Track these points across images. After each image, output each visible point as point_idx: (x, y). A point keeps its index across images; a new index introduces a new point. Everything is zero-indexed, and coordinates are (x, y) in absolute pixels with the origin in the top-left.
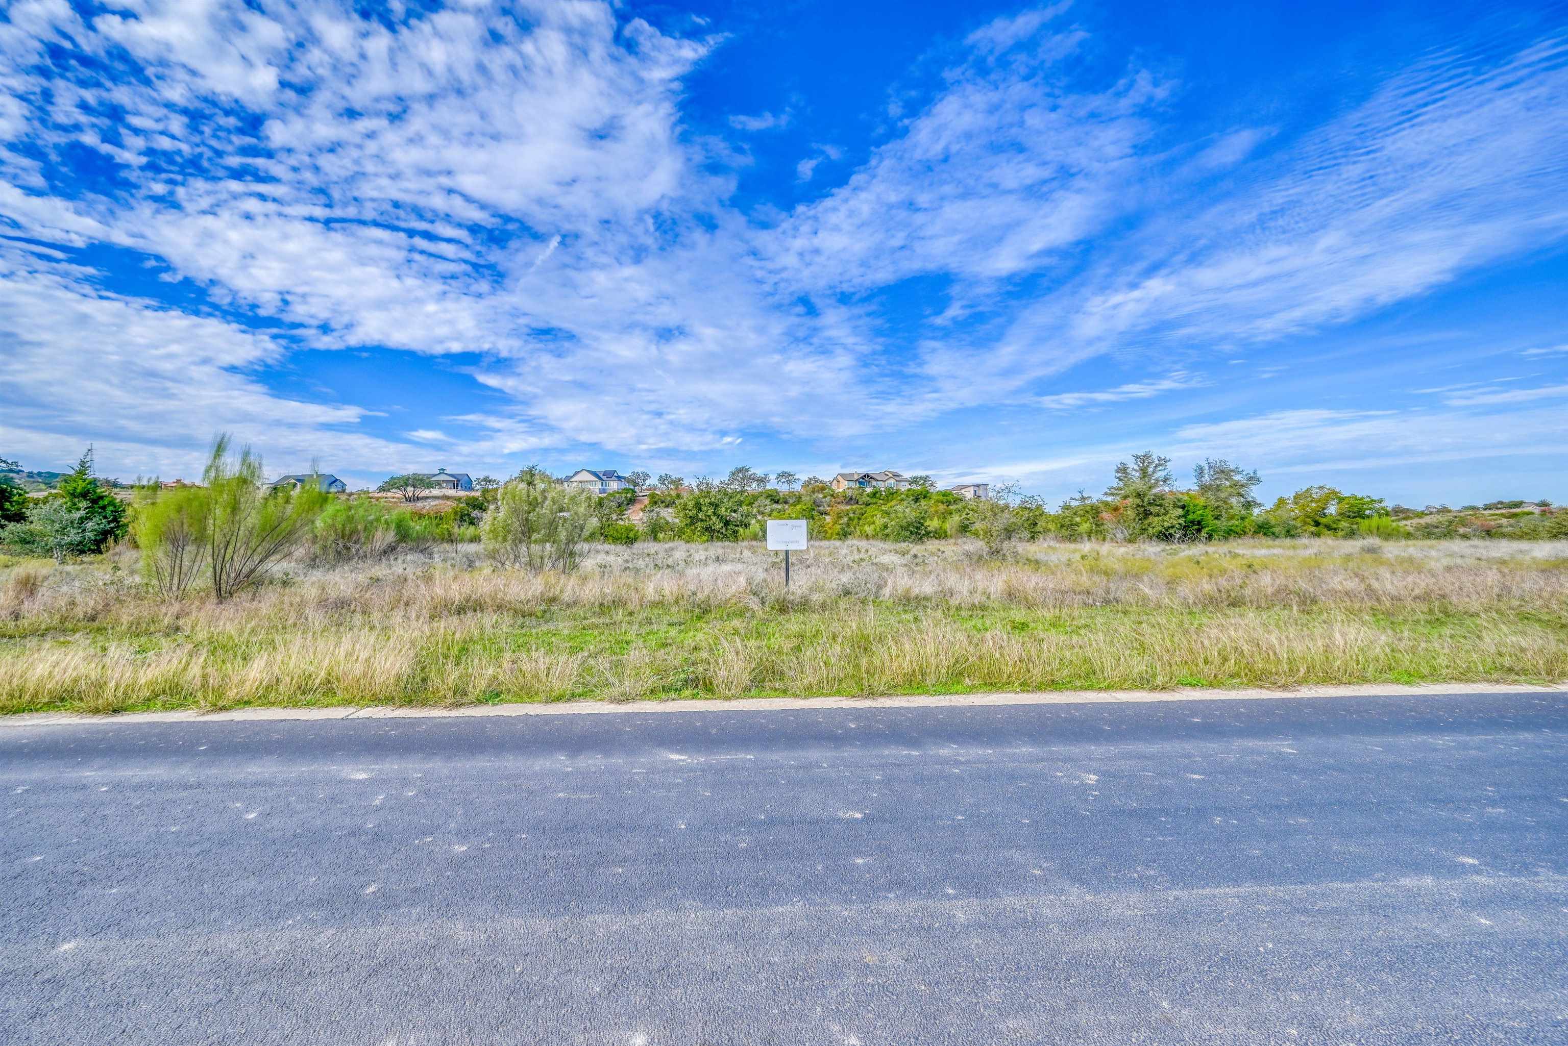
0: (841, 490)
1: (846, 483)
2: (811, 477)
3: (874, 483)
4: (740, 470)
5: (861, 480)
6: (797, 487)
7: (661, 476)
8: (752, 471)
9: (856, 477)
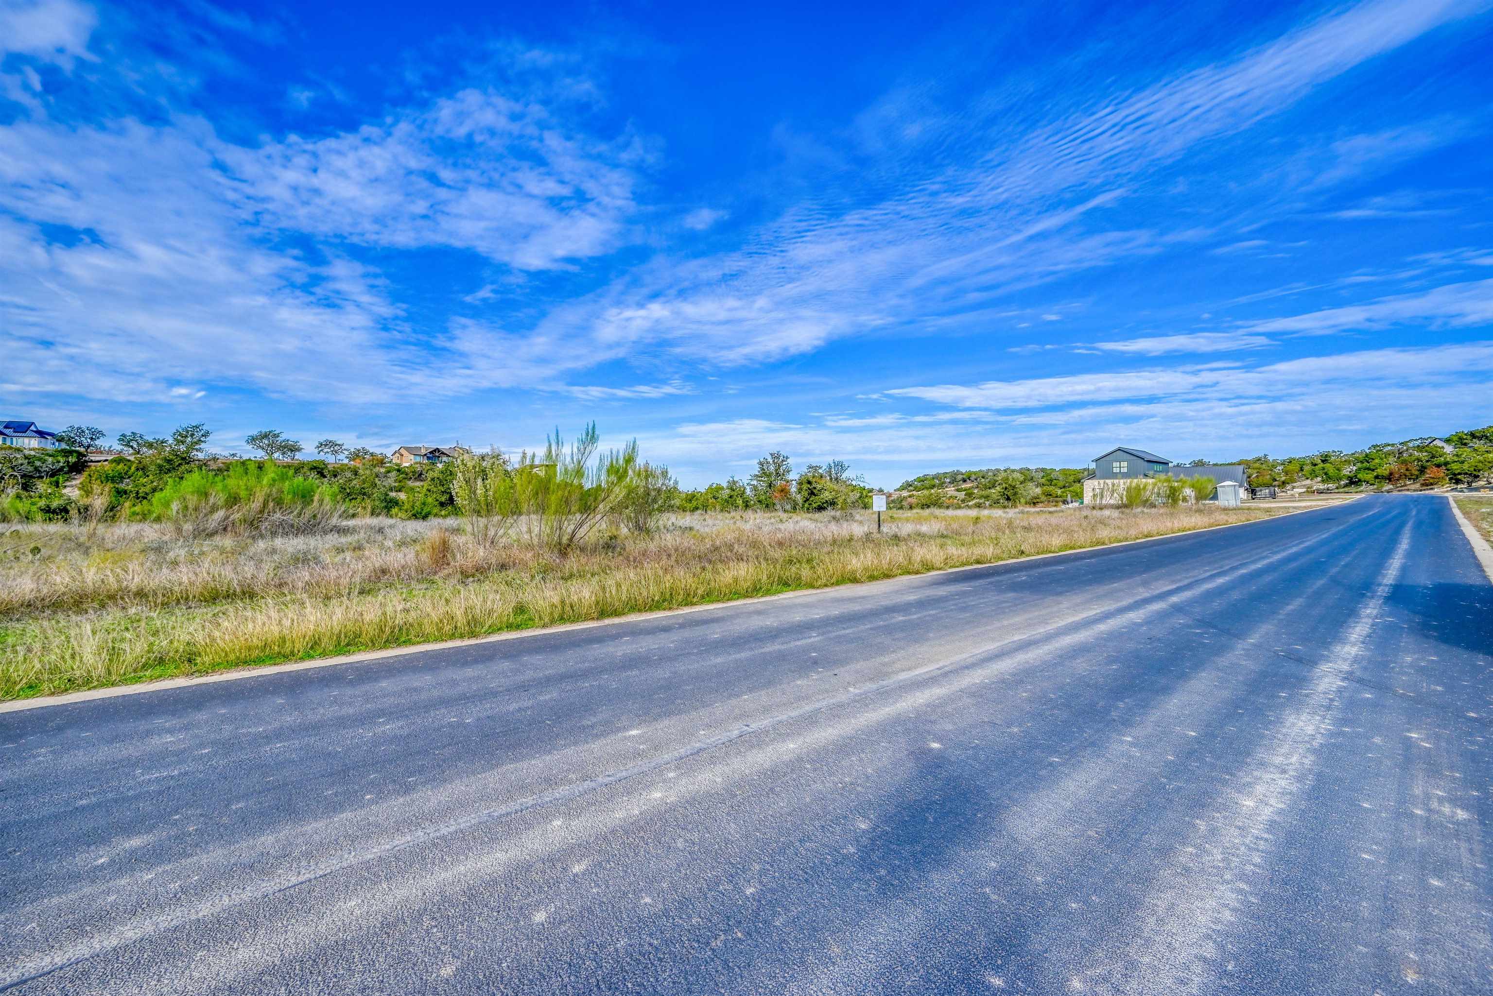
0: (407, 465)
1: (412, 457)
2: (359, 447)
3: (445, 459)
4: (266, 436)
5: (429, 455)
6: (343, 458)
7: (124, 435)
8: (283, 437)
9: (423, 452)
